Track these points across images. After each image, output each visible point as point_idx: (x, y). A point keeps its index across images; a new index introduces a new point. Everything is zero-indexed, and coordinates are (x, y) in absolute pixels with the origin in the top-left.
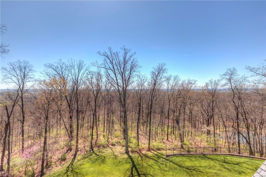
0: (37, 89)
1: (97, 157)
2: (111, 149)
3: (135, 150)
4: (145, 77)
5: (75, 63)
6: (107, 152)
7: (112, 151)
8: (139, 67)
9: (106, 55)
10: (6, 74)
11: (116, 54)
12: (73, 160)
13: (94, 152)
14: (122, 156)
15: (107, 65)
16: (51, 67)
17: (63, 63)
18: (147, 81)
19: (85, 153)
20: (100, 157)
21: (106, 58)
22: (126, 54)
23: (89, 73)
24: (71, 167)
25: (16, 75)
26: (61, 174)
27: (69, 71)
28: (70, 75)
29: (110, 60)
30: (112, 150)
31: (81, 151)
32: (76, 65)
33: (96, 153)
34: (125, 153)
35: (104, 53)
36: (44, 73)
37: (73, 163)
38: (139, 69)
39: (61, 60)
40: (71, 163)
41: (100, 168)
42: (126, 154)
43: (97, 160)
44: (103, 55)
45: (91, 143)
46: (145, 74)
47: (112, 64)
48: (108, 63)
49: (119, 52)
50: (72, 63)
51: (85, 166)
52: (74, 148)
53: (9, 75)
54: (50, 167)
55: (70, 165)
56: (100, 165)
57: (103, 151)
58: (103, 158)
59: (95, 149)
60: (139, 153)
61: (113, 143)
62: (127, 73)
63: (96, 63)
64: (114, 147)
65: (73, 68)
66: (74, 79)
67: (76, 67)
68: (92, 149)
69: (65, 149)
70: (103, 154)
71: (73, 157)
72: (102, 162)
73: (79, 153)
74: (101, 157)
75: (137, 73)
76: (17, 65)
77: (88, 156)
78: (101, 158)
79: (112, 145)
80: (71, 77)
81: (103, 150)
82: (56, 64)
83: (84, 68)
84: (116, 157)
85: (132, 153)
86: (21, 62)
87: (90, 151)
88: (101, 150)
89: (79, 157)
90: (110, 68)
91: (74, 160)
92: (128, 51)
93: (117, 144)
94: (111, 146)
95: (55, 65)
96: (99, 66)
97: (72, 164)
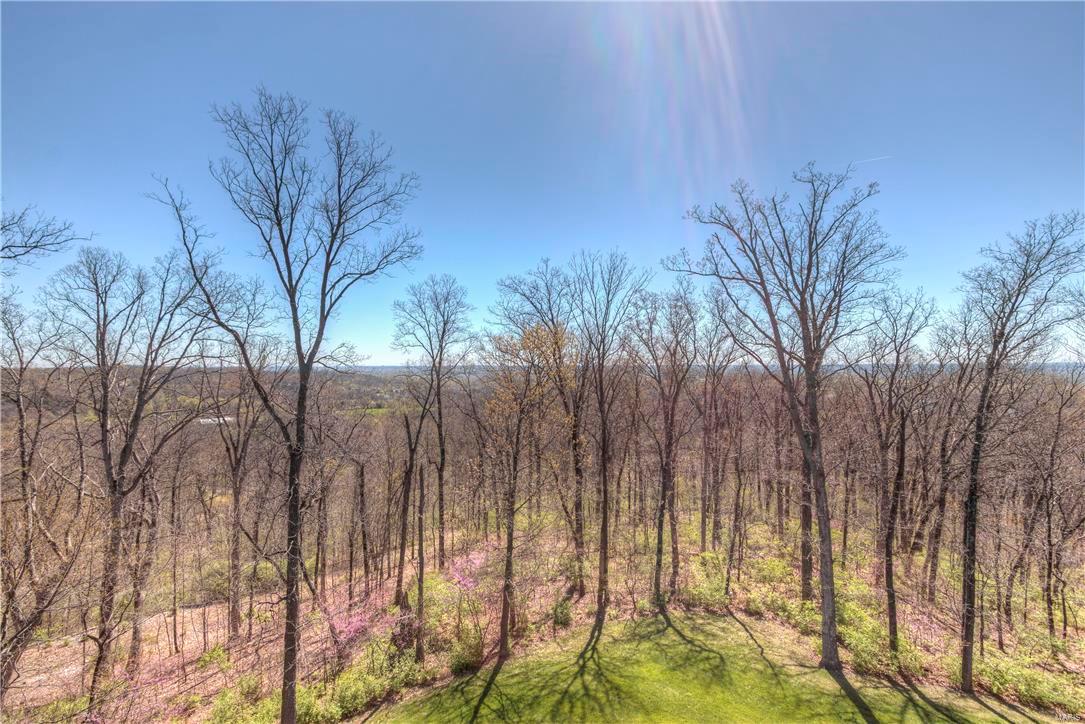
0: (473, 366)
1: (689, 646)
2: (747, 630)
3: (875, 667)
4: (919, 304)
5: (597, 268)
6: (730, 636)
7: (751, 642)
8: (885, 257)
9: (723, 218)
10: (403, 320)
11: (771, 205)
12: (596, 634)
13: (669, 624)
14: (807, 677)
15: (726, 260)
16: (516, 290)
17: (556, 273)
18: (930, 322)
19: (635, 616)
20: (700, 652)
21: (723, 232)
22: (817, 200)
23: (640, 303)
24: (592, 657)
25: (424, 324)
26: (563, 674)
27: (576, 297)
28: (577, 312)
29: (738, 236)
30: (751, 635)
31: (618, 604)
32: (599, 275)
33: (679, 629)
34: (822, 665)
35: (717, 213)
36: (499, 310)
37: (596, 642)
38: (889, 265)
39: (548, 260)
40: (588, 644)
41: (709, 699)
42: (824, 670)
43: (688, 659)
44: (713, 220)
45: (657, 585)
46: (920, 289)
47: (751, 255)
48: (732, 251)
49: (786, 197)
50: (584, 268)
51: (644, 671)
52: (592, 585)
53: (410, 324)
54: (523, 636)
55: (586, 649)
56: (708, 686)
57: (708, 628)
58: (715, 657)
59: (676, 613)
60: (907, 691)
61: (752, 606)
62: (822, 287)
63: (681, 260)
64: (758, 625)
65: (589, 285)
66: (593, 327)
67: (598, 280)
68: (663, 610)
69: (561, 584)
70: (714, 644)
71: (592, 621)
72: (714, 675)
73: (614, 612)
74: (705, 654)
75: (876, 287)
76: (429, 293)
77: (651, 633)
78: (708, 659)
79: (749, 613)
80: (580, 320)
81: (709, 624)
82: (533, 278)
83: (627, 285)
84: (775, 673)
85: (859, 678)
86: (437, 283)
87: (656, 615)
88: (701, 621)
89: (614, 629)
90: (740, 273)
91: (599, 635)
92: (833, 184)
93: (770, 615)
94: (740, 616)
95: (530, 279)
96: (694, 268)
97: (594, 649)
